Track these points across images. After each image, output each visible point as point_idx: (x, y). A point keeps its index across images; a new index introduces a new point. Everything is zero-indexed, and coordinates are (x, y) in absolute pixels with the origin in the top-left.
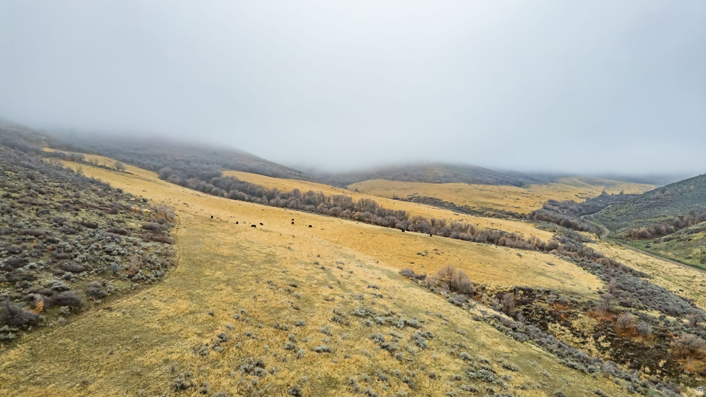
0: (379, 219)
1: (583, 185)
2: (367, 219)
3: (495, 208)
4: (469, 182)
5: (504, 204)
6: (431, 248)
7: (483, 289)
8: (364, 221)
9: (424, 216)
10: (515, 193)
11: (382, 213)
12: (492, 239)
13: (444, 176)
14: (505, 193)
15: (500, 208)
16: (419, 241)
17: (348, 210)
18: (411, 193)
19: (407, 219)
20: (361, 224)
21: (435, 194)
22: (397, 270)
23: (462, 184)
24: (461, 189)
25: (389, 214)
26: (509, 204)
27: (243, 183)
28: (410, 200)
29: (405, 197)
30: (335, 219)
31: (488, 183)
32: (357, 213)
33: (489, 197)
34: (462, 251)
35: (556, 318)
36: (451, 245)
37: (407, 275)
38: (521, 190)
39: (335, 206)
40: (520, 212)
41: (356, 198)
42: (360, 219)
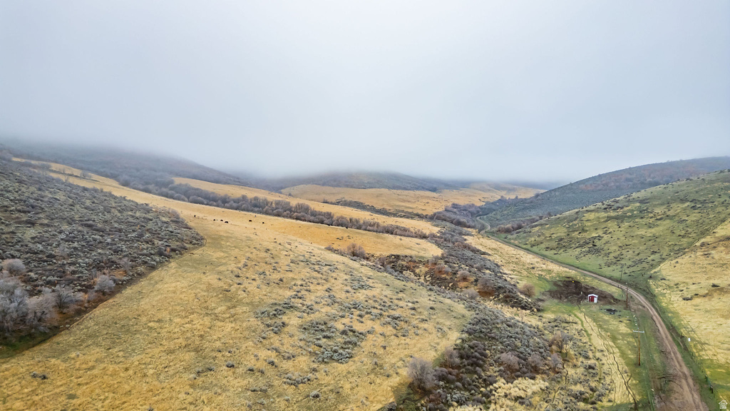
0: (312, 218)
1: (489, 190)
2: (303, 218)
3: (406, 210)
4: (389, 188)
5: (414, 207)
6: (346, 235)
7: (373, 256)
8: (301, 220)
9: (345, 216)
10: (428, 197)
11: (314, 214)
12: (389, 231)
13: (368, 183)
14: (418, 198)
15: (410, 210)
16: (339, 231)
17: (288, 212)
18: (339, 197)
19: (332, 218)
20: (298, 221)
21: (359, 199)
22: (323, 247)
23: (383, 189)
24: (381, 194)
25: (319, 215)
26: (418, 207)
27: (197, 189)
28: (338, 203)
29: (334, 201)
30: (279, 218)
31: (405, 189)
32: (296, 214)
33: (404, 201)
34: (365, 237)
35: (408, 268)
36: (359, 233)
37: (329, 249)
38: (434, 194)
39: (277, 208)
40: (425, 213)
41: (294, 202)
42: (297, 219)
